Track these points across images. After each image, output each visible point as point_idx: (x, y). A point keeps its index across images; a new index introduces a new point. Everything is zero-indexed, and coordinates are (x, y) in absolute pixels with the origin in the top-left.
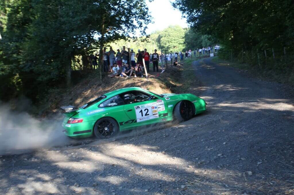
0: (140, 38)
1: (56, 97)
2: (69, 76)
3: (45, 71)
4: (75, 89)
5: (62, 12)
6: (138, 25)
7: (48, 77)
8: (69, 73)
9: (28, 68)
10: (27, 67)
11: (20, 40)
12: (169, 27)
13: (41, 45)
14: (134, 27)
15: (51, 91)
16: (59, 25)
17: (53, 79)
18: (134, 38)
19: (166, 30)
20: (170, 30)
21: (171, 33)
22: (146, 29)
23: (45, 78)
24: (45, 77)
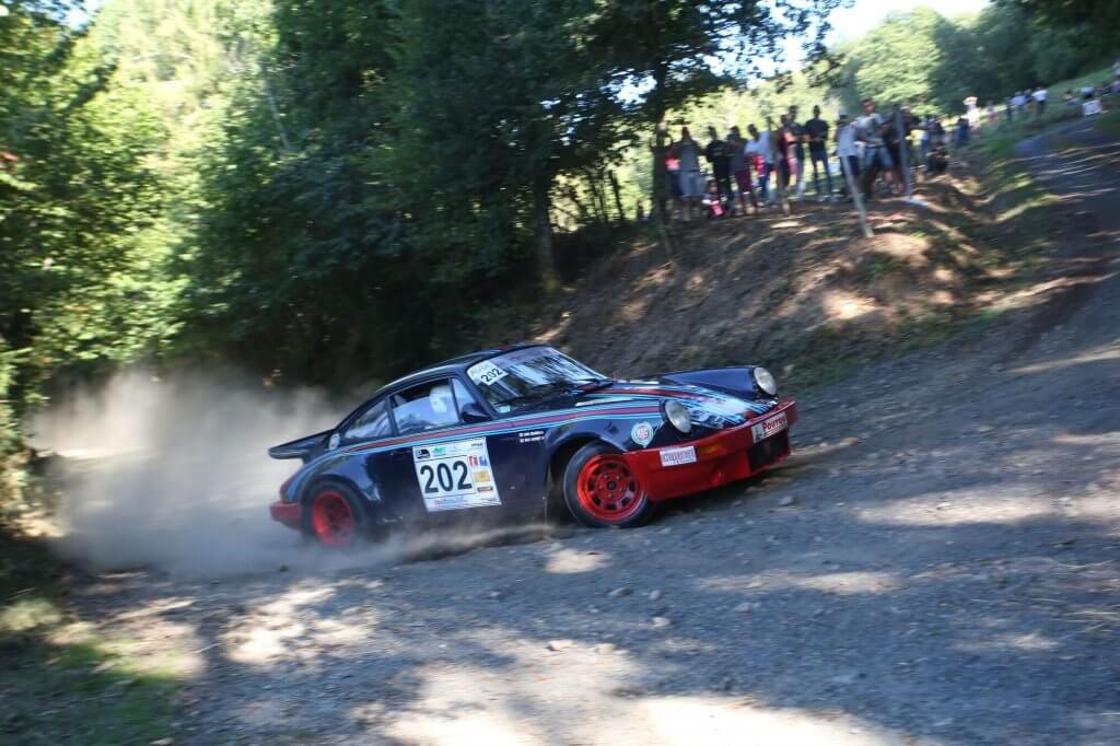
0: (804, 72)
1: (504, 338)
2: (547, 253)
3: (454, 247)
4: (574, 302)
5: (502, 12)
6: (789, 24)
7: (470, 264)
8: (545, 242)
9: (396, 240)
10: (391, 238)
11: (355, 144)
12: (889, 22)
13: (436, 147)
14: (774, 32)
15: (486, 317)
16: (496, 65)
17: (490, 269)
18: (778, 76)
19: (875, 36)
20: (891, 34)
21: (900, 45)
22: (827, 33)
23: (460, 272)
24: (459, 266)
